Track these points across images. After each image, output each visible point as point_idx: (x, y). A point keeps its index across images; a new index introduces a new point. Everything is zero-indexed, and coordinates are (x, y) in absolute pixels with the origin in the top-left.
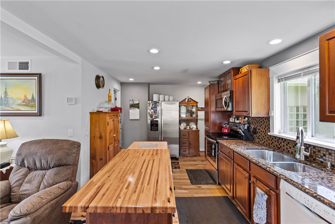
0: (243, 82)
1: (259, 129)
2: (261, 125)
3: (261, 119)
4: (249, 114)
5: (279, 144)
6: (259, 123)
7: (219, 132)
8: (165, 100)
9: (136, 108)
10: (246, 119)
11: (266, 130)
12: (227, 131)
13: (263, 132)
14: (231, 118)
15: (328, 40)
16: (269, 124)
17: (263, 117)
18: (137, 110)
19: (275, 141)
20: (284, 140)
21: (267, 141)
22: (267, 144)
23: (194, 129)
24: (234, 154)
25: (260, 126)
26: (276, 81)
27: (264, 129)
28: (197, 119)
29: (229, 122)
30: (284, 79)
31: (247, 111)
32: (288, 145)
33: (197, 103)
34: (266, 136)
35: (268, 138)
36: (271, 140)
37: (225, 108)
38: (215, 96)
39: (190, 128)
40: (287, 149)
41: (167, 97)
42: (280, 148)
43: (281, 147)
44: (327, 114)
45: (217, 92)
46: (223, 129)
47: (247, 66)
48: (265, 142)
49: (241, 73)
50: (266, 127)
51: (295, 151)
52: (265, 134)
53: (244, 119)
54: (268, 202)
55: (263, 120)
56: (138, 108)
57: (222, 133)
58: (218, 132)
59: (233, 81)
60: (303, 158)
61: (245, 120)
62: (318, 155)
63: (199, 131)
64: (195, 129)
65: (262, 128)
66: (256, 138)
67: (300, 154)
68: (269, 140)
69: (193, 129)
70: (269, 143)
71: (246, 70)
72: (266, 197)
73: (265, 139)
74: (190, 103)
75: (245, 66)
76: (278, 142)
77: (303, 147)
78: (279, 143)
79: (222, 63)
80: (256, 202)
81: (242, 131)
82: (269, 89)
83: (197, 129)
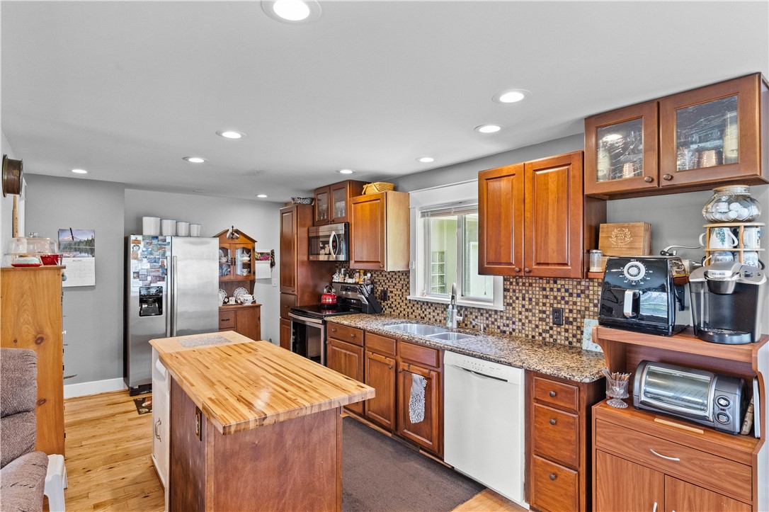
0: (371, 210)
1: (391, 292)
2: (396, 284)
3: (396, 274)
4: (383, 267)
5: (423, 312)
6: (392, 282)
7: (315, 304)
8: (180, 234)
9: (83, 254)
10: (369, 275)
11: (403, 293)
12: (331, 300)
13: (399, 295)
14: (337, 275)
15: (487, 179)
16: (408, 283)
17: (399, 272)
18: (88, 261)
19: (418, 309)
20: (429, 305)
21: (404, 310)
22: (404, 315)
23: (248, 304)
24: (366, 336)
25: (394, 287)
26: (419, 214)
27: (401, 290)
28: (255, 279)
29: (331, 283)
30: (429, 213)
31: (379, 262)
32: (436, 311)
33: (254, 241)
34: (403, 301)
35: (406, 304)
36: (412, 308)
37: (334, 256)
38: (306, 229)
39: (236, 301)
40: (434, 317)
41: (183, 228)
42: (424, 318)
43: (425, 316)
44: (486, 266)
45: (309, 222)
46: (323, 297)
47: (378, 183)
48: (401, 312)
49: (365, 194)
50: (402, 288)
51: (445, 319)
52: (401, 298)
53: (365, 274)
54: (428, 389)
55: (399, 276)
56: (92, 252)
57: (324, 304)
58: (311, 304)
59: (350, 207)
60: (455, 325)
61: (366, 277)
62: (470, 318)
63: (259, 306)
64: (250, 304)
65: (397, 290)
66: (387, 307)
67: (452, 321)
68: (408, 307)
69: (246, 304)
70: (408, 313)
71: (377, 191)
72: (425, 382)
73: (401, 307)
74: (237, 241)
75: (375, 184)
76: (421, 309)
77: (455, 310)
78: (424, 310)
79: (338, 172)
80: (414, 394)
81: (366, 298)
82: (409, 225)
83: (254, 302)
